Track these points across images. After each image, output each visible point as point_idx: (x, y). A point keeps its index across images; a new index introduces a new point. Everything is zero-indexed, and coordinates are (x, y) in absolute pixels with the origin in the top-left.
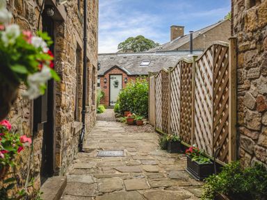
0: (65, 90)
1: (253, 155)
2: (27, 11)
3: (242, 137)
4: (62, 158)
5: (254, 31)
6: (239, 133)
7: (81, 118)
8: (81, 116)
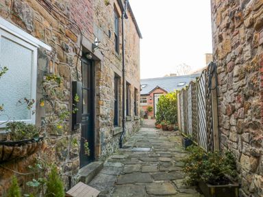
0: (103, 105)
1: (228, 148)
2: (67, 59)
3: (222, 135)
4: (102, 150)
5: (222, 59)
6: (220, 132)
7: (121, 125)
8: (121, 123)
